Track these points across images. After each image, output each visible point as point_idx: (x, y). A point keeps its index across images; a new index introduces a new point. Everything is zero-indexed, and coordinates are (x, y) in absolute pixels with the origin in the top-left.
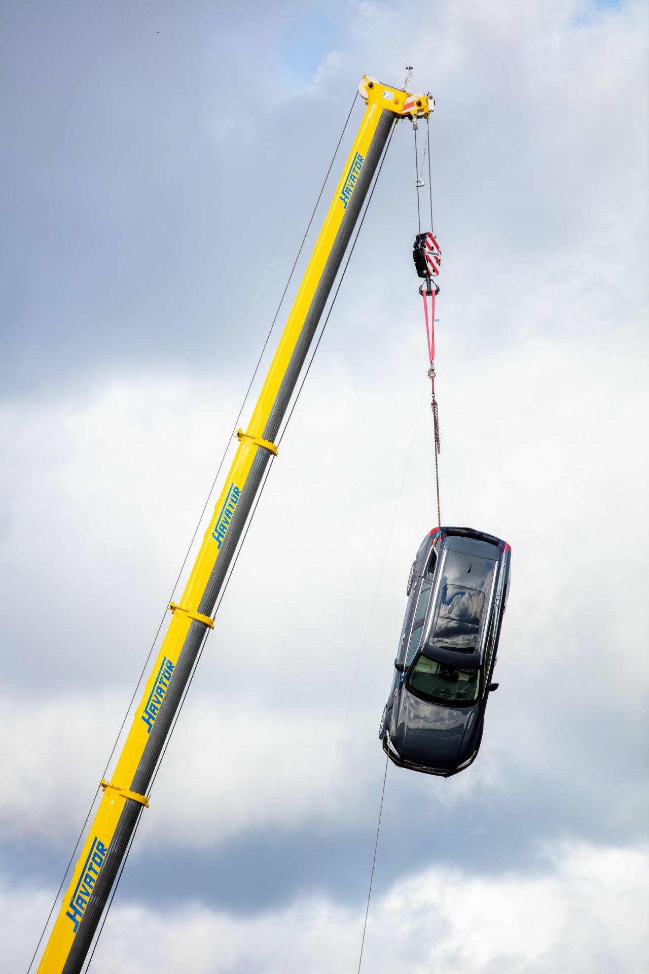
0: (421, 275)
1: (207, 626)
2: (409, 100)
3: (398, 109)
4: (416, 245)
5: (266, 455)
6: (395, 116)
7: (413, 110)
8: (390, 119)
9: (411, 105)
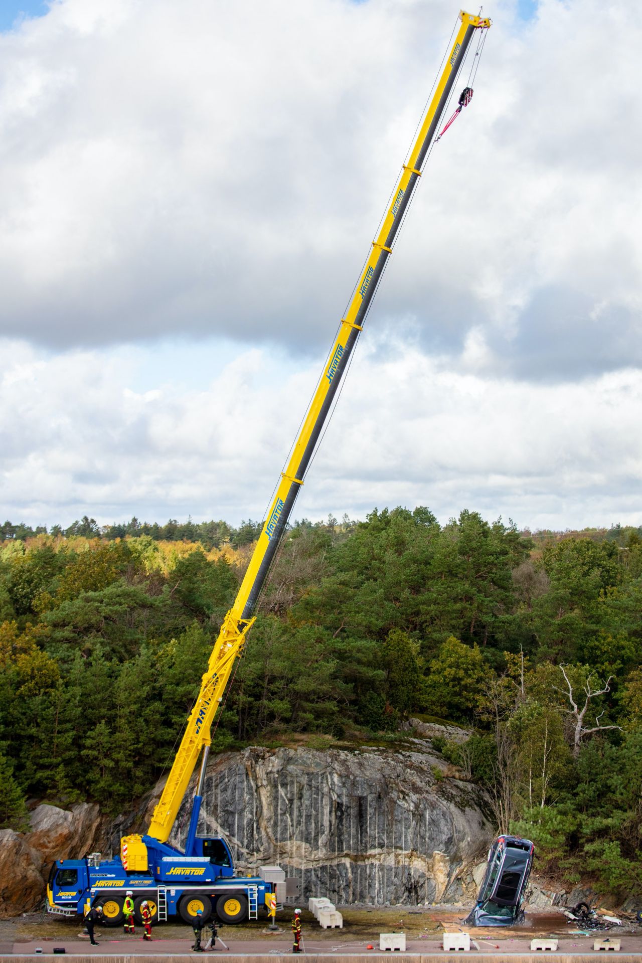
0: (460, 103)
1: (389, 252)
2: (481, 21)
3: (475, 24)
4: (465, 90)
5: (415, 176)
6: (474, 27)
7: (483, 25)
8: (472, 29)
9: (481, 22)
